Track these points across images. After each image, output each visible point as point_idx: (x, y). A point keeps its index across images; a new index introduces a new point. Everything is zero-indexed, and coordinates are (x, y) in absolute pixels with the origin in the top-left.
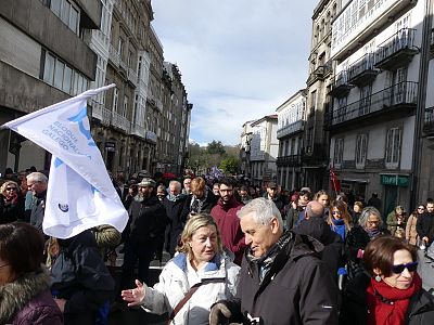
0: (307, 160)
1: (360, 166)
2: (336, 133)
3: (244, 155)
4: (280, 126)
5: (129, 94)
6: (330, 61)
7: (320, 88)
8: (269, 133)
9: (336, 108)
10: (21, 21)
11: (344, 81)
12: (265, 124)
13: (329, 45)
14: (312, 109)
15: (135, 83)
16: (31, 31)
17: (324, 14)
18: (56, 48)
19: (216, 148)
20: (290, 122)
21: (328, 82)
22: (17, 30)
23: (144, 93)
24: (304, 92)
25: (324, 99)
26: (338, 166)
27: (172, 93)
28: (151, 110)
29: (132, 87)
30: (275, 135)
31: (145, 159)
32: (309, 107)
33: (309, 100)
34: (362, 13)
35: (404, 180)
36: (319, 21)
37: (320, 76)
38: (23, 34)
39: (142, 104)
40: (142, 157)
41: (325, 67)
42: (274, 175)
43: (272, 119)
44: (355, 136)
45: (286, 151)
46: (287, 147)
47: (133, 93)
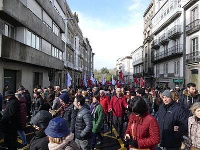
0: (146, 75)
1: (166, 76)
2: (156, 64)
3: (118, 74)
5: (72, 53)
6: (152, 35)
7: (149, 45)
11: (157, 43)
12: (127, 60)
13: (151, 28)
14: (146, 54)
15: (74, 49)
18: (54, 44)
19: (105, 71)
21: (151, 43)
23: (77, 52)
24: (142, 47)
25: (150, 50)
26: (158, 76)
27: (87, 50)
28: (80, 58)
30: (131, 65)
31: (79, 79)
33: (145, 50)
35: (181, 81)
36: (146, 18)
39: (77, 57)
41: (150, 37)
42: (132, 81)
43: (130, 58)
44: (163, 65)
45: (137, 71)
46: (137, 69)
47: (74, 53)
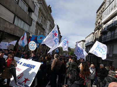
1: (111, 56)
4: (86, 43)
5: (43, 31)
7: (98, 32)
8: (83, 45)
9: (103, 38)
10: (8, 6)
11: (106, 29)
12: (82, 42)
13: (101, 20)
14: (96, 38)
16: (11, 9)
17: (100, 11)
18: (19, 15)
20: (89, 42)
21: (101, 30)
22: (6, 9)
24: (93, 33)
25: (99, 35)
29: (44, 30)
30: (84, 45)
32: (95, 37)
33: (95, 35)
34: (112, 9)
36: (98, 13)
37: (98, 28)
38: (8, 10)
40: (46, 49)
41: (100, 26)
43: (84, 41)
46: (88, 49)
47: (44, 31)
